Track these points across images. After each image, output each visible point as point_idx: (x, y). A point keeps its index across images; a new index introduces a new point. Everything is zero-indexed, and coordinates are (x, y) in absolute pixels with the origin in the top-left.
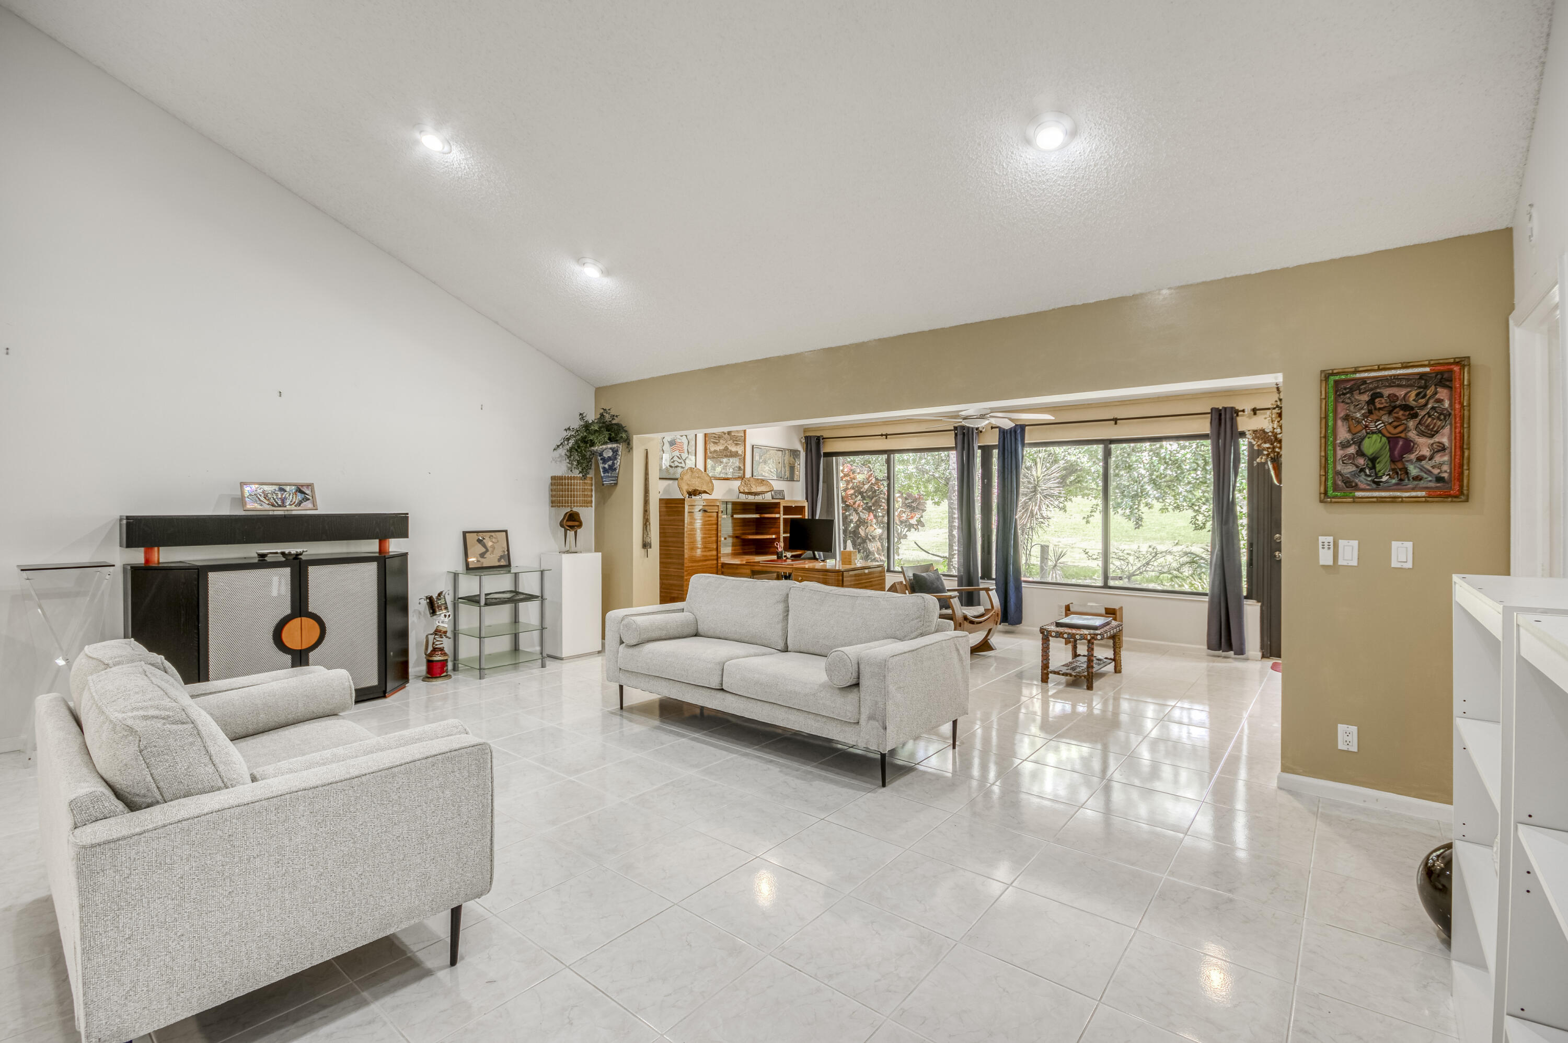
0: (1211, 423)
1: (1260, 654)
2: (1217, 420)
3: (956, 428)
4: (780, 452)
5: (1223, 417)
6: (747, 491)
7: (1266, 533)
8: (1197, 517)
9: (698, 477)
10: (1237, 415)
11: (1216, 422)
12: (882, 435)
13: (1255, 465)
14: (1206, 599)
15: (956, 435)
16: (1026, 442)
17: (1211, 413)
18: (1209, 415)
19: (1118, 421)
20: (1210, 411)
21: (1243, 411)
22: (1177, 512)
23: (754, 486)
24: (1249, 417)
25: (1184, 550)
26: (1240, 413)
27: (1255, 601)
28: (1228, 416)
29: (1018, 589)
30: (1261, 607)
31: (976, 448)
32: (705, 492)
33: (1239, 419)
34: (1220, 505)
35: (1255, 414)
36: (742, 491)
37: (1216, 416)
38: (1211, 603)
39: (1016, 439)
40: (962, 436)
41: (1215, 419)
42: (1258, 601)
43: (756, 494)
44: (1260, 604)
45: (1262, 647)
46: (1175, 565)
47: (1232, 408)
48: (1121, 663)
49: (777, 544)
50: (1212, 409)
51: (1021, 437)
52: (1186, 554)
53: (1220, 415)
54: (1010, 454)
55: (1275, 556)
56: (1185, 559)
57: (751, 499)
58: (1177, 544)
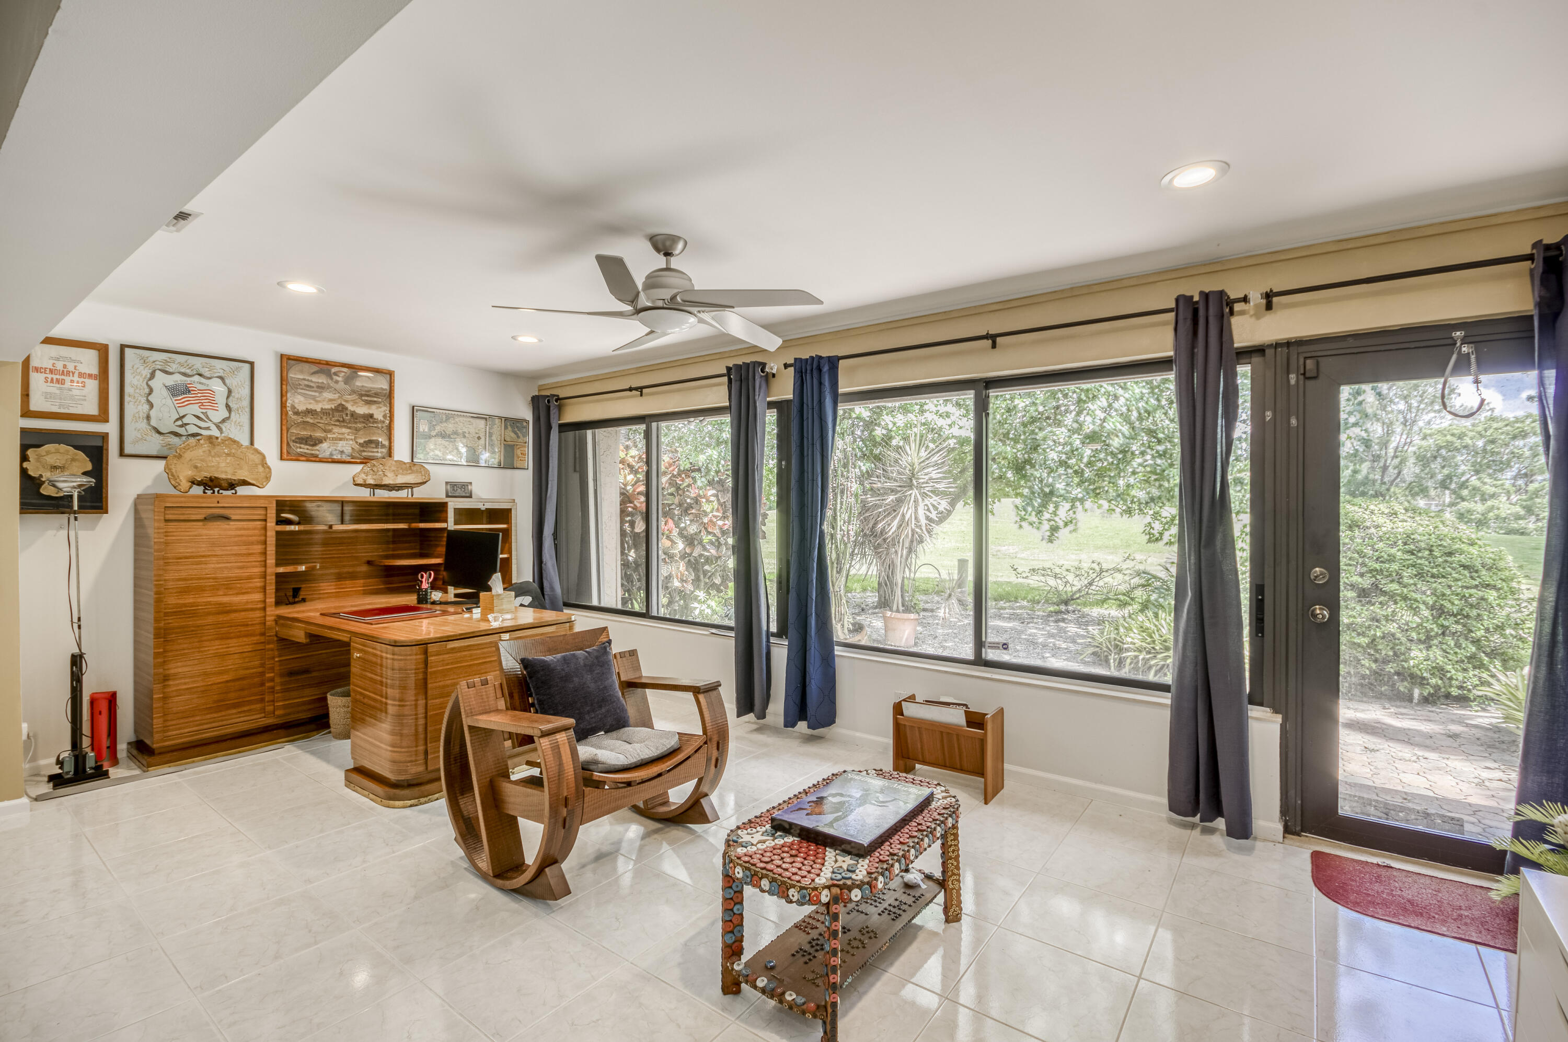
0: (1176, 330)
1: (1280, 827)
2: (1189, 322)
3: (729, 369)
4: (483, 422)
5: (1202, 313)
6: (372, 482)
7: (1293, 563)
8: (1153, 525)
9: (228, 455)
10: (1232, 313)
11: (1185, 327)
12: (631, 389)
13: (1268, 419)
14: (1166, 699)
15: (730, 381)
16: (841, 391)
17: (1176, 310)
18: (1172, 315)
19: (999, 340)
20: (1173, 305)
21: (1245, 299)
22: (1125, 517)
23: (390, 474)
24: (1257, 316)
25: (1137, 567)
26: (1238, 307)
27: (1268, 709)
28: (1212, 311)
29: (828, 661)
30: (1283, 727)
31: (760, 405)
32: (245, 483)
33: (1235, 321)
34: (1197, 506)
35: (1269, 307)
36: (360, 481)
37: (1186, 314)
38: (1177, 710)
39: (821, 384)
40: (738, 383)
41: (1185, 319)
42: (1276, 711)
43: (398, 488)
44: (1279, 718)
45: (1284, 811)
46: (1122, 588)
47: (1222, 293)
48: (959, 895)
49: (422, 577)
50: (1177, 300)
51: (830, 380)
52: (1138, 574)
53: (1195, 312)
54: (810, 412)
55: (1315, 616)
56: (1136, 581)
57: (383, 495)
58: (1128, 558)
